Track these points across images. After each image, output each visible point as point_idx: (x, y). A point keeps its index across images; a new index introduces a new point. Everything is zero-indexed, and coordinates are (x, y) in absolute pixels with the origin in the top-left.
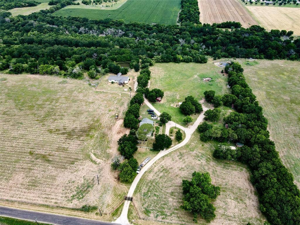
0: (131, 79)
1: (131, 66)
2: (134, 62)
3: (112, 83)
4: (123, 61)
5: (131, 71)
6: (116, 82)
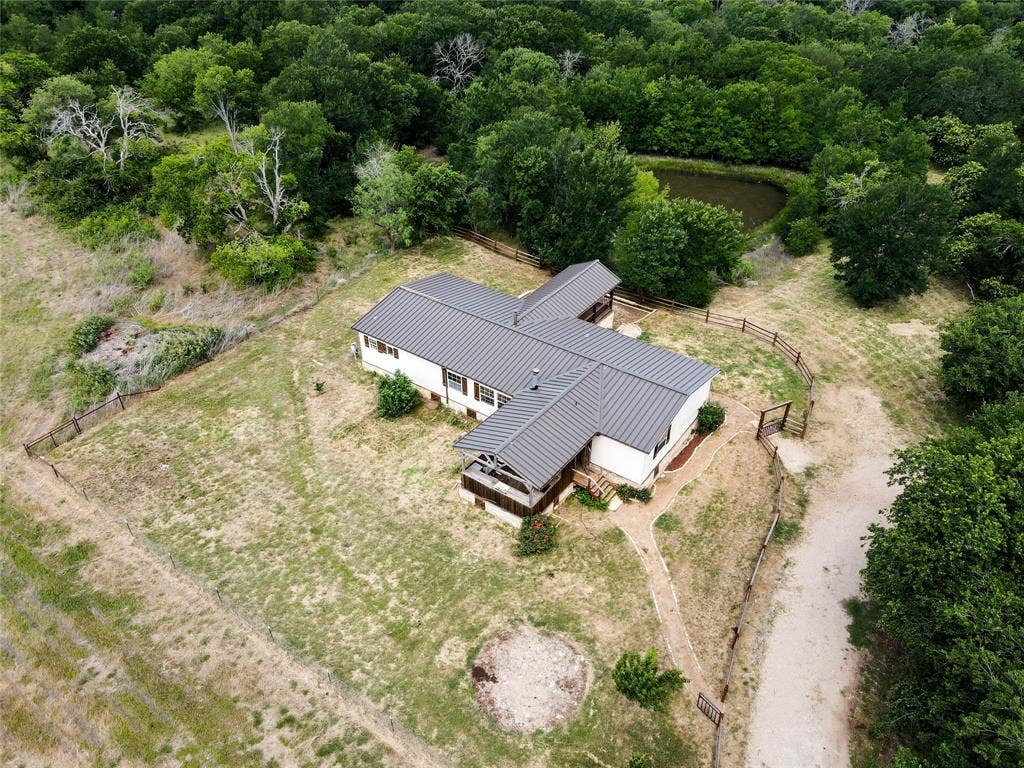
0: (740, 420)
1: (796, 214)
2: (854, 168)
3: (399, 402)
4: (714, 155)
5: (789, 275)
6: (460, 401)
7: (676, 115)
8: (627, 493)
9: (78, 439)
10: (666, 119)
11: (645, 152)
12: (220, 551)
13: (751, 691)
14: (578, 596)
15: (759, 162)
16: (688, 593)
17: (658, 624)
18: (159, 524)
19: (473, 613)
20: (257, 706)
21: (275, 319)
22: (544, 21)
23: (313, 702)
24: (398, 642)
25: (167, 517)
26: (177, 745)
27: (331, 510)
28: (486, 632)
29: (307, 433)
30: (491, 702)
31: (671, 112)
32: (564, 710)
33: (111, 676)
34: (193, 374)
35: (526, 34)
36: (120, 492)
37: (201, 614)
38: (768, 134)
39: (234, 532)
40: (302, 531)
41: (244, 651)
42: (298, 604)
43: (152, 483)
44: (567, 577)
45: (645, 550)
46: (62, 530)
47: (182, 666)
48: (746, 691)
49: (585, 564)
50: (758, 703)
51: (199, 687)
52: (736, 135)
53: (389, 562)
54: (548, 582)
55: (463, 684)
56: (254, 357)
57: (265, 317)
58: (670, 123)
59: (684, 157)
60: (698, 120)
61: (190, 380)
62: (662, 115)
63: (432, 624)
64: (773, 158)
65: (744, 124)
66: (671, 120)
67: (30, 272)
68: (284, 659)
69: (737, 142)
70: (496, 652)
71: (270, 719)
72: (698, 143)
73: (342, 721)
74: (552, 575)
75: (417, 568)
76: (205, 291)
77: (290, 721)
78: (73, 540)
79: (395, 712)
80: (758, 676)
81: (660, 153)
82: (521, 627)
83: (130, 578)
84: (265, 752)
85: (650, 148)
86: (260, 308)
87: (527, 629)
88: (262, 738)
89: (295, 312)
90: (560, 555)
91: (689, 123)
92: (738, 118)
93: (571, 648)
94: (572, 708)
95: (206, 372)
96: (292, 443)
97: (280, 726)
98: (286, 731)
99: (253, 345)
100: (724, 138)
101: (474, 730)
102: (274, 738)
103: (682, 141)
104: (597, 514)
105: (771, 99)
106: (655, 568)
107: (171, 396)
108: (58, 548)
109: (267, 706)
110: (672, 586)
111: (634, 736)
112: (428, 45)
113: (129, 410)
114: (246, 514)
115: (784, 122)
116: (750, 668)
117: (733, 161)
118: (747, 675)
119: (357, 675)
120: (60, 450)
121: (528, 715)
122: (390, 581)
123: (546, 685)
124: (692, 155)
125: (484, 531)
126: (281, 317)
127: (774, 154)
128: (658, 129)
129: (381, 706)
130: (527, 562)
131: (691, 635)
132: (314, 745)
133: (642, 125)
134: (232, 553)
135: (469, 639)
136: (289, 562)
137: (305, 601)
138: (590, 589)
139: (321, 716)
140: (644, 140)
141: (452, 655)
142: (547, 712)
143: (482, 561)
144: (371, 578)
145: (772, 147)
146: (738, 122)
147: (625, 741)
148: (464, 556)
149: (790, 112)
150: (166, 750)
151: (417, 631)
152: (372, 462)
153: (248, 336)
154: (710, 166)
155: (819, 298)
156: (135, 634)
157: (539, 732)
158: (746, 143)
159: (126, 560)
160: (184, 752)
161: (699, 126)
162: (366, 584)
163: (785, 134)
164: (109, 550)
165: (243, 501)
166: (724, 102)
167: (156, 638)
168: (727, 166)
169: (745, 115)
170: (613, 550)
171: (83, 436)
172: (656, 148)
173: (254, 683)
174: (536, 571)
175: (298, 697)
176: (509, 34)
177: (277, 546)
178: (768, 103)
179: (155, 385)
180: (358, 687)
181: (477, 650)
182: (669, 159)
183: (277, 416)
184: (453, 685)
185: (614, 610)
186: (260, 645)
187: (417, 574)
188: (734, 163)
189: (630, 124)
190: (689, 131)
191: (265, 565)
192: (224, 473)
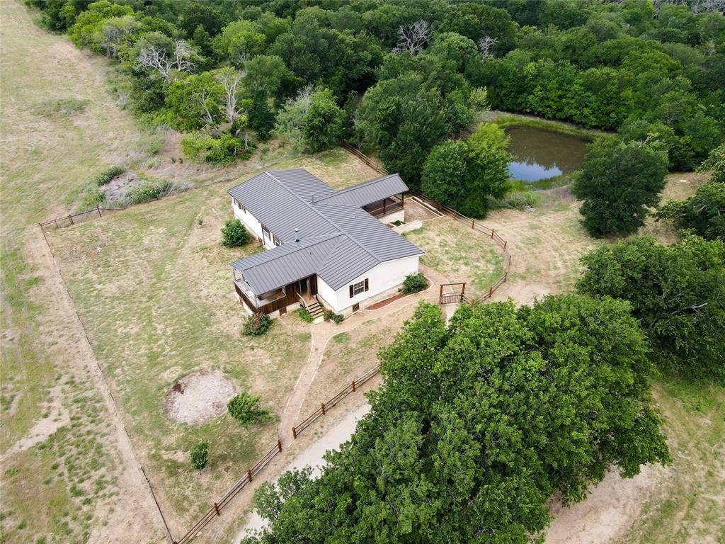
7: (544, 87)
8: (330, 316)
9: (71, 227)
10: (537, 90)
11: (521, 112)
12: (98, 296)
13: (316, 438)
14: (258, 363)
15: (603, 128)
16: (322, 378)
17: (292, 390)
18: (79, 277)
19: (196, 357)
20: (62, 372)
21: (207, 183)
22: (480, 15)
23: (88, 377)
24: (149, 361)
25: (86, 273)
26: (17, 378)
27: (165, 289)
28: (197, 368)
29: (182, 247)
30: (173, 403)
31: (542, 86)
32: (206, 417)
33: (11, 340)
34: (146, 205)
35: (462, 24)
36: (71, 256)
37: (68, 323)
38: (610, 108)
39: (110, 289)
40: (143, 295)
41: (75, 345)
42: (116, 330)
43: (88, 255)
44: (261, 352)
45: (316, 349)
46: (34, 268)
47: (44, 344)
48: (313, 437)
49: (276, 348)
50: (315, 445)
51: (43, 356)
52: (586, 106)
53: (174, 321)
54: (248, 352)
55: (165, 390)
56: (183, 202)
57: (203, 182)
58: (539, 93)
59: (549, 119)
60: (560, 93)
61: (143, 208)
62: (535, 86)
63: (172, 357)
64: (613, 126)
65: (593, 98)
66: (541, 91)
67: (104, 140)
68: (89, 353)
69: (586, 111)
70: (194, 379)
71: (64, 379)
72: (559, 110)
73: (95, 390)
74: (253, 349)
75: (186, 328)
76: (182, 162)
77: (73, 382)
78: (36, 275)
79: (123, 393)
80: (327, 432)
81: (532, 114)
82: (216, 371)
83: (49, 298)
84: (52, 393)
85: (524, 110)
86: (203, 176)
87: (219, 373)
88: (54, 386)
89: (221, 181)
90: (266, 340)
91: (553, 95)
92: (589, 94)
93: (235, 388)
94: (212, 417)
95: (154, 205)
96: (171, 251)
97: (67, 383)
98: (67, 387)
99: (187, 195)
100: (577, 108)
101: (155, 413)
102: (60, 388)
103: (547, 107)
104: (304, 323)
105: (616, 81)
106: (314, 361)
107: (128, 215)
108: (27, 277)
109: (67, 373)
110: (316, 372)
111: (232, 440)
112: (395, 27)
113: (103, 218)
114: (122, 281)
115: (623, 100)
116: (325, 427)
117: (583, 125)
118: (320, 430)
119: (118, 371)
120: (59, 231)
121: (186, 414)
122: (168, 330)
123: (207, 402)
124: (554, 118)
125: (235, 317)
126: (211, 182)
127: (613, 123)
128: (531, 97)
129: (119, 389)
130: (245, 339)
131: (306, 400)
132: (74, 396)
133: (520, 93)
134: (103, 298)
135: (185, 369)
136: (126, 309)
137: (119, 330)
138: (268, 361)
139: (88, 384)
140: (520, 104)
141: (170, 375)
142: (196, 415)
143: (222, 332)
144: (159, 327)
145: (612, 118)
146: (589, 97)
147: (225, 441)
148: (214, 328)
149: (628, 92)
150: (12, 379)
151: (163, 358)
152: (203, 268)
153: (186, 190)
154: (566, 128)
155: (569, 227)
156: (34, 324)
157: (186, 423)
158: (593, 113)
159: (53, 290)
160: (18, 382)
161: (561, 97)
162: (155, 329)
163: (622, 109)
164: (49, 283)
165: (125, 274)
166: (581, 81)
167: (41, 328)
168: (578, 129)
169: (595, 92)
170: (298, 345)
171: (74, 226)
172: (528, 110)
173: (68, 361)
174: (246, 345)
175: (84, 373)
176: (451, 22)
177: (126, 300)
178: (613, 84)
179: (123, 207)
180: (114, 376)
181: (186, 375)
182: (538, 119)
183: (173, 235)
184: (160, 389)
185: (273, 377)
186: (84, 345)
187: (184, 330)
188: (584, 127)
189: (511, 91)
190: (553, 100)
191: (113, 308)
192: (127, 258)
